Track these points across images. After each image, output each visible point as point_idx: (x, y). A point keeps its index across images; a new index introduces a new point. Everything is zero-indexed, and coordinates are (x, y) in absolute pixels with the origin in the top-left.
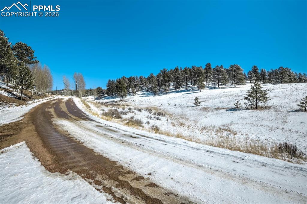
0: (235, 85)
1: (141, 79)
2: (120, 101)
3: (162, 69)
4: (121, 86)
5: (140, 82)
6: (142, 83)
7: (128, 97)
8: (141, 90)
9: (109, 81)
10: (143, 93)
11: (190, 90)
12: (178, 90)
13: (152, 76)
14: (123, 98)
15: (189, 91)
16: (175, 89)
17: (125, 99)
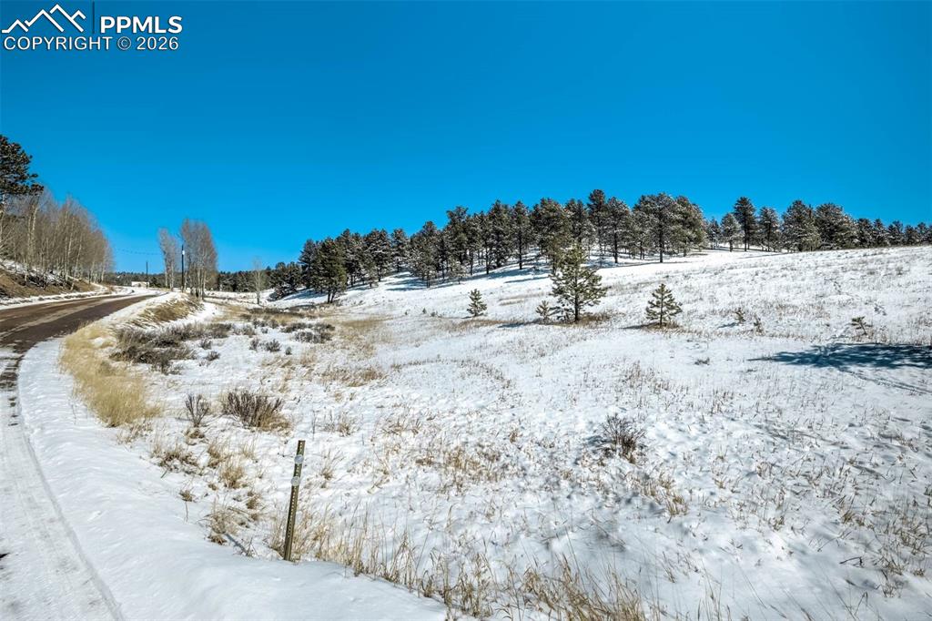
0: (661, 257)
1: (398, 238)
2: (325, 303)
3: (453, 209)
4: (329, 259)
5: (393, 247)
6: (399, 250)
7: (350, 293)
8: (398, 272)
9: (309, 243)
10: (401, 280)
11: (530, 270)
12: (496, 271)
13: (429, 230)
14: (334, 294)
15: (526, 273)
16: (488, 268)
17: (342, 298)
